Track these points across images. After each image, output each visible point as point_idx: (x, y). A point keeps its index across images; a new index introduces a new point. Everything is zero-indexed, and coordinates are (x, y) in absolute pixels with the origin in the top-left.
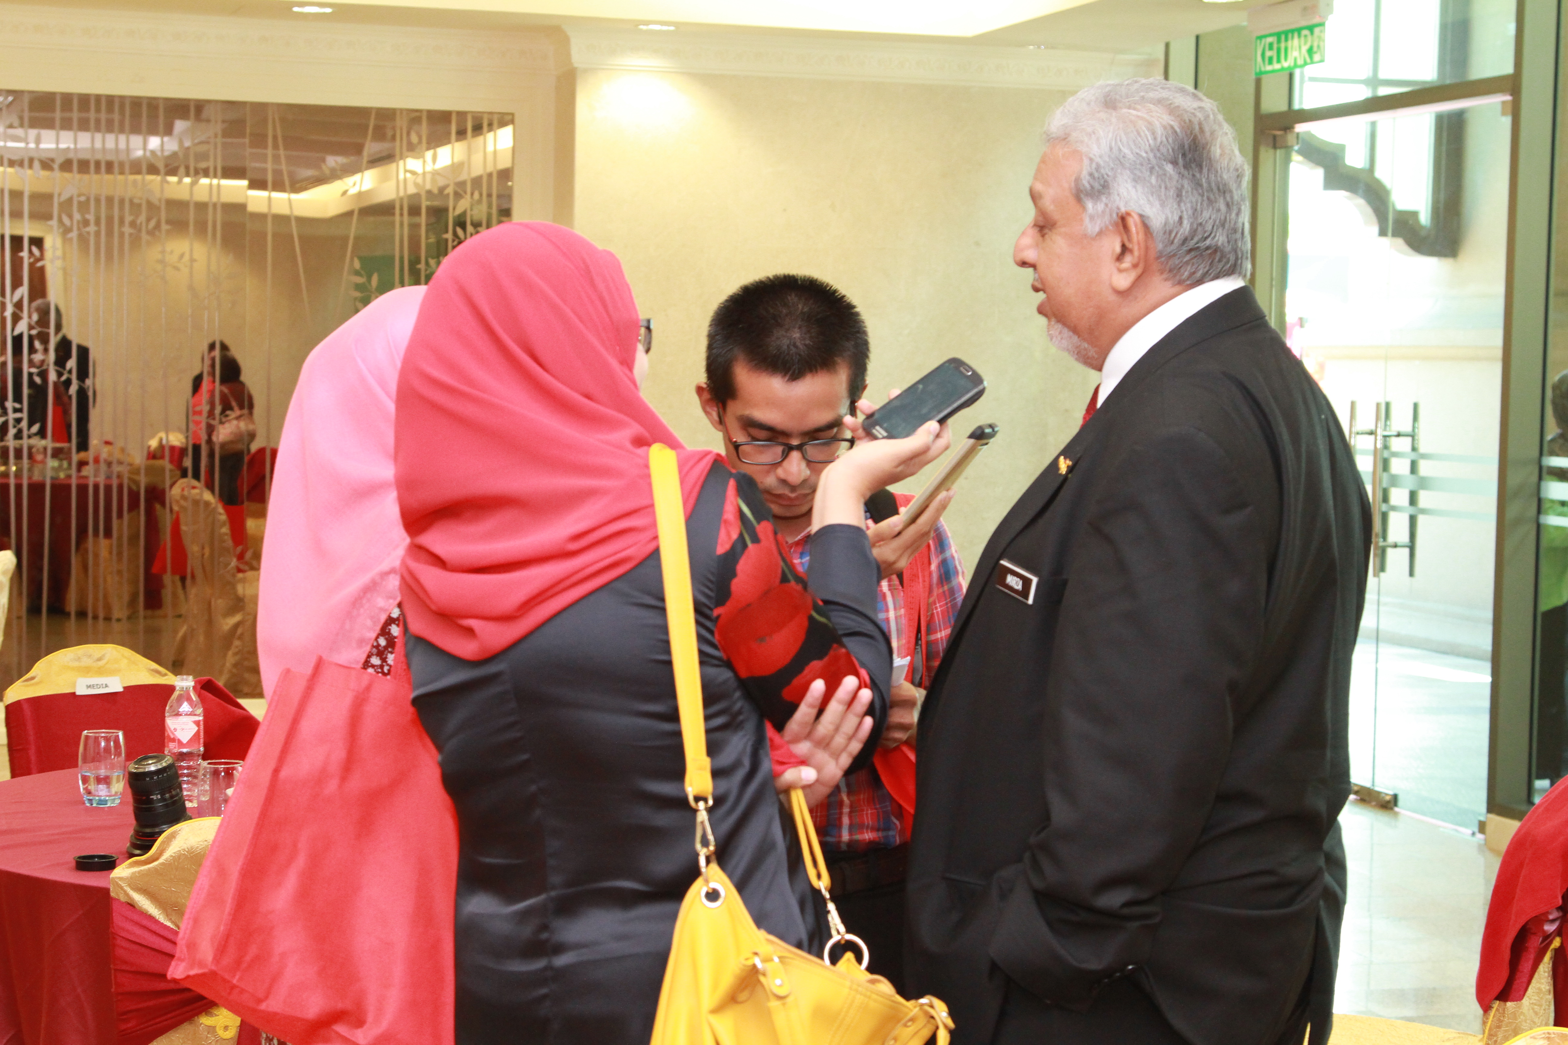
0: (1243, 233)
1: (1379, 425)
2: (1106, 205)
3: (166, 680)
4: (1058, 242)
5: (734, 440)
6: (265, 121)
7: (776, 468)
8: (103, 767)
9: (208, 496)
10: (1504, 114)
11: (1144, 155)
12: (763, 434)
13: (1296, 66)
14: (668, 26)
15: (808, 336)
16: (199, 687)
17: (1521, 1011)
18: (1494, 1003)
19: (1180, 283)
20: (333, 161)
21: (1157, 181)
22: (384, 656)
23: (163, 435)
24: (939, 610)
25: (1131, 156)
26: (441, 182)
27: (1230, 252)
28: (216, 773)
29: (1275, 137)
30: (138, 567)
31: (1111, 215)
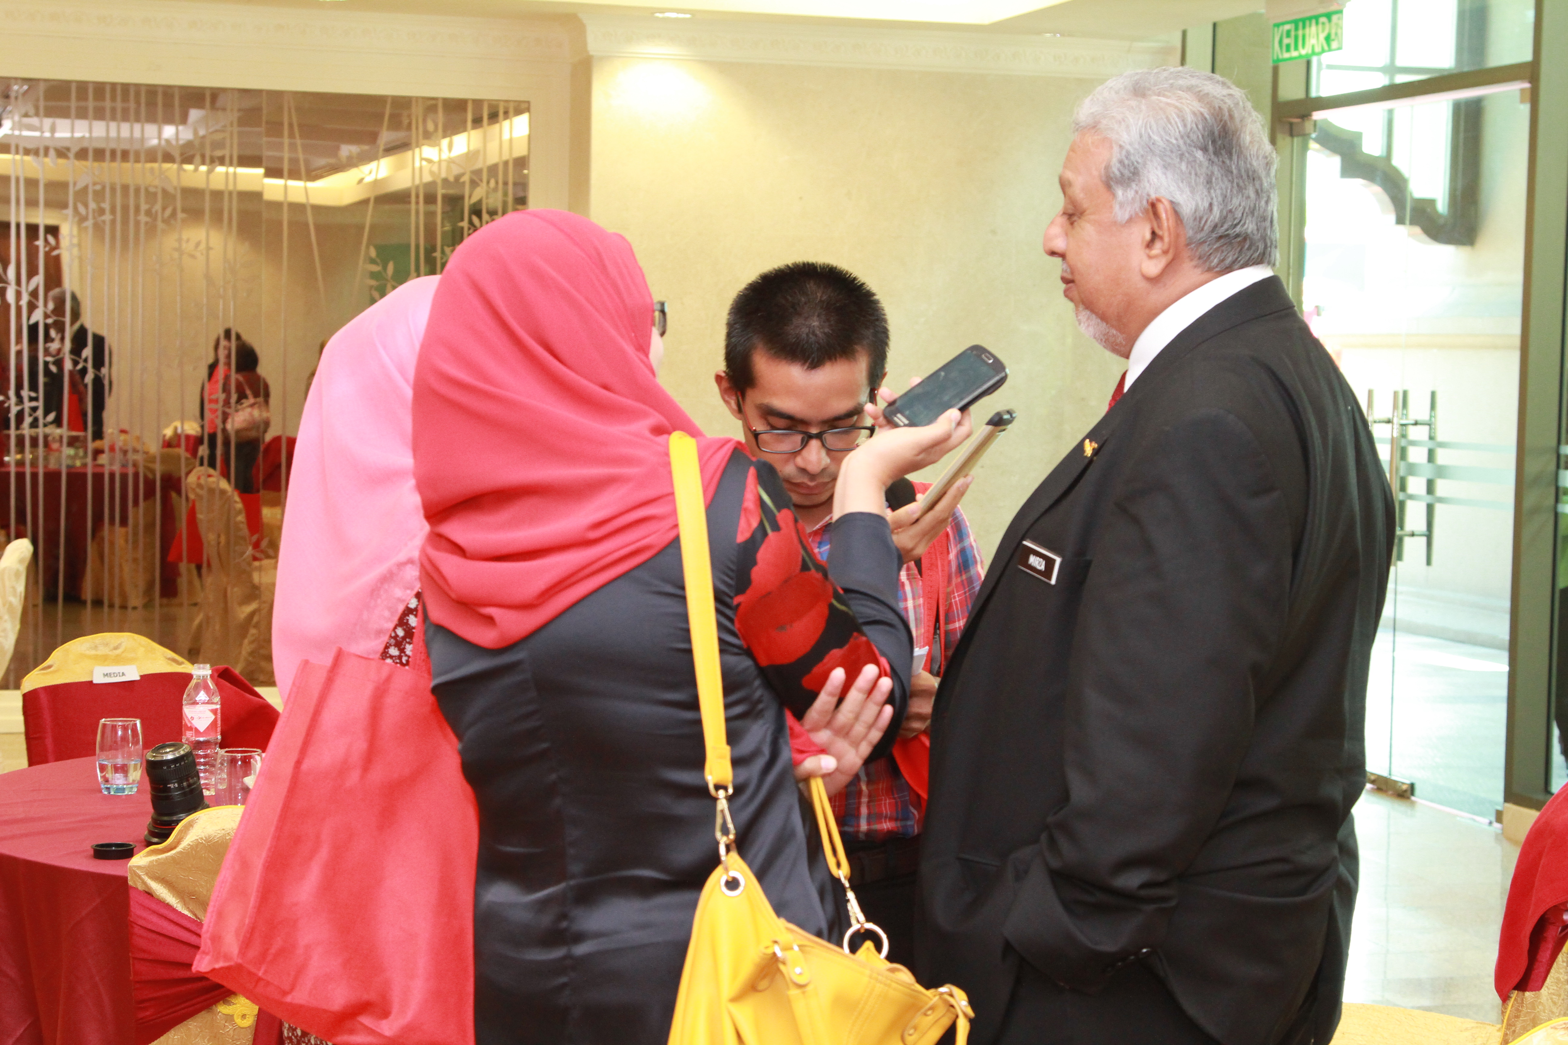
0: (1272, 222)
1: (1396, 414)
2: (1137, 192)
3: (183, 668)
4: (1087, 229)
5: (754, 428)
6: (280, 108)
7: (795, 457)
8: (120, 756)
9: (224, 484)
10: (1522, 101)
11: (1174, 142)
12: (781, 422)
13: (1314, 53)
14: (685, 13)
15: (827, 324)
16: (216, 675)
17: (1539, 1001)
18: (1512, 993)
19: (1209, 270)
20: (347, 150)
21: (1187, 167)
22: (403, 646)
23: (178, 424)
24: (957, 599)
25: (1161, 143)
26: (456, 171)
27: (1259, 240)
28: (233, 761)
29: (1291, 125)
30: (154, 555)
31: (1141, 202)
